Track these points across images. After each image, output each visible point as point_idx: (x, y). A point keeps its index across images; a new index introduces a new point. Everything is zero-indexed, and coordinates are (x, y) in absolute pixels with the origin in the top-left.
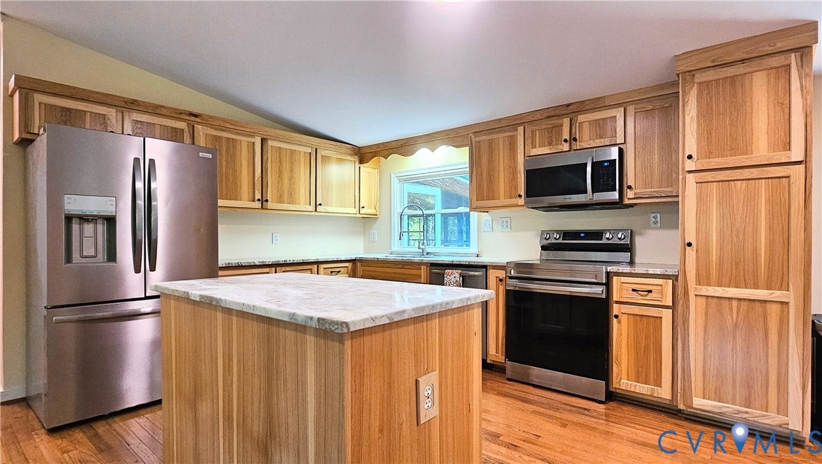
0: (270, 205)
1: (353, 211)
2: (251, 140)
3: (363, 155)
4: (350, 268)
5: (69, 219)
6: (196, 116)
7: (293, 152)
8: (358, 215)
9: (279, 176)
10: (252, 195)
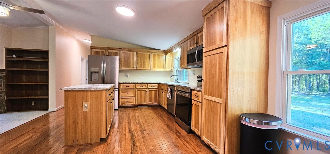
0: (138, 68)
1: (163, 69)
2: (133, 52)
3: (166, 53)
4: (157, 86)
6: (121, 49)
7: (144, 54)
8: (165, 70)
9: (141, 61)
10: (133, 66)
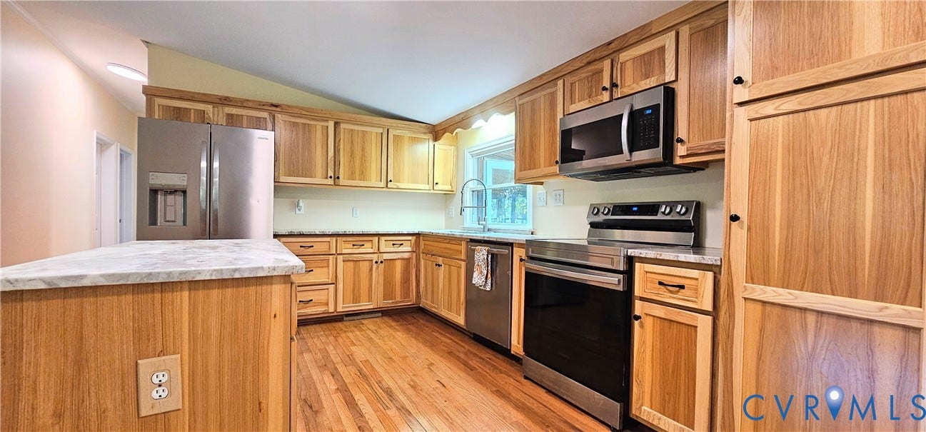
0: (342, 181)
1: (427, 187)
2: (325, 124)
3: (436, 132)
4: (413, 241)
5: (154, 192)
6: (276, 106)
7: (364, 133)
8: (432, 191)
9: (351, 156)
10: (324, 172)
